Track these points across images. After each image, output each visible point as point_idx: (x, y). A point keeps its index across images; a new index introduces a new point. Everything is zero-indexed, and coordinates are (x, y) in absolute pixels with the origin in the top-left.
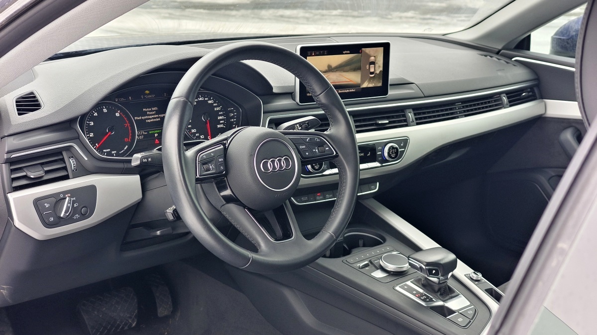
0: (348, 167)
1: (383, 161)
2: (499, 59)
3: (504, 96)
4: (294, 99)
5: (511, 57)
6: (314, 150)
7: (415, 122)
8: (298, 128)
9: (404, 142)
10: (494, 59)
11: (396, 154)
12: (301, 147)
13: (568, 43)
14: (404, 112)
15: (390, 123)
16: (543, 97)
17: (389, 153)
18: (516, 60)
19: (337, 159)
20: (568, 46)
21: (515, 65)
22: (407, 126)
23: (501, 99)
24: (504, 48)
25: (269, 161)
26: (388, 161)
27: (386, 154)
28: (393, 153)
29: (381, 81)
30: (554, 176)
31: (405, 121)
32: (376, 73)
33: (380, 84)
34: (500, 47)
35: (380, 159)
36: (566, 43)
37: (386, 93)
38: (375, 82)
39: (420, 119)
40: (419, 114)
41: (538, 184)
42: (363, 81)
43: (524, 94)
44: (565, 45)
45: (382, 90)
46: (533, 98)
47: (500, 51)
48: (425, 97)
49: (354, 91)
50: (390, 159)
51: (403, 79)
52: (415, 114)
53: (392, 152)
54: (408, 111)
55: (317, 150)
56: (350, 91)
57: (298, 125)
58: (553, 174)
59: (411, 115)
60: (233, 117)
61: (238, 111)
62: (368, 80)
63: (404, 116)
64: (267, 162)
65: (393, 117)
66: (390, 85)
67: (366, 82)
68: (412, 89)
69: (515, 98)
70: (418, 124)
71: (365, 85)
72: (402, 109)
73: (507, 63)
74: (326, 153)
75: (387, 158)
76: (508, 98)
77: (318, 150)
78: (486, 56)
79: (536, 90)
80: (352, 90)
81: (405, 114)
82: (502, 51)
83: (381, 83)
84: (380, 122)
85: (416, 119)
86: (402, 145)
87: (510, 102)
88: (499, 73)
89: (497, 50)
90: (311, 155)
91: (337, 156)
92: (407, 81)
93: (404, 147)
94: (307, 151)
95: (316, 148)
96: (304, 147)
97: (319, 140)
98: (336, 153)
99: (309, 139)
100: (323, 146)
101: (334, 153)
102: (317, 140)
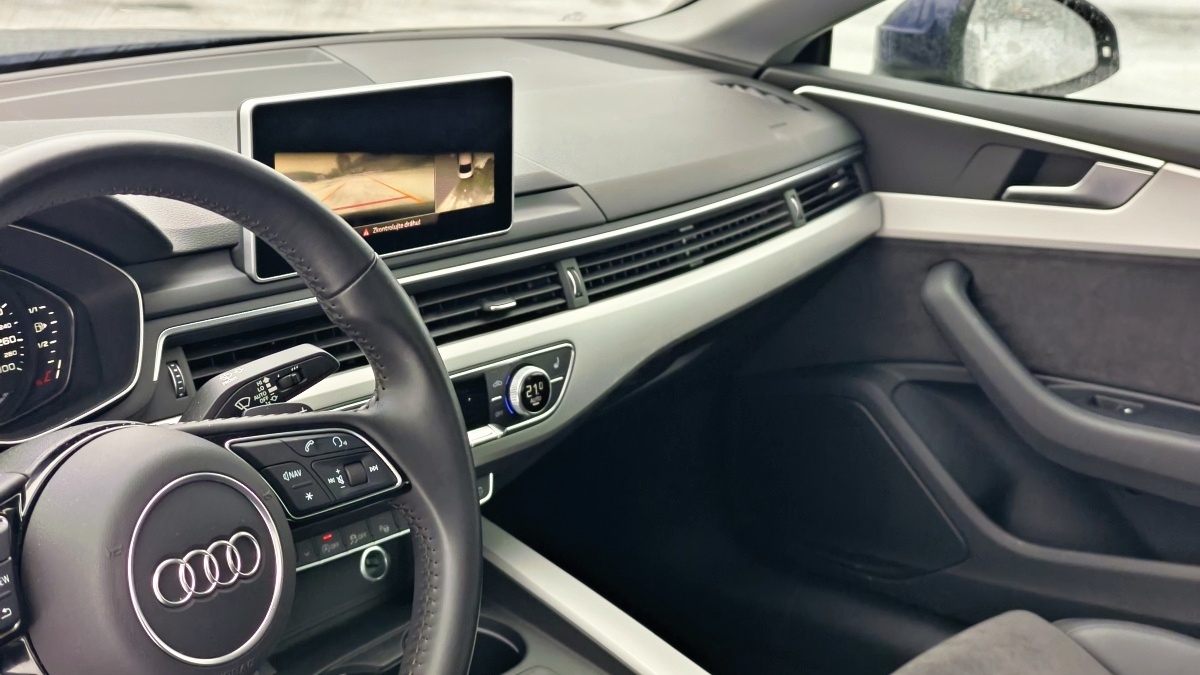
0: (446, 525)
1: (508, 418)
2: (764, 93)
3: (794, 197)
4: (239, 265)
5: (790, 86)
6: (331, 481)
7: (586, 294)
8: (266, 389)
9: (559, 357)
10: (752, 92)
11: (542, 393)
12: (287, 476)
13: (930, 47)
14: (555, 269)
15: (521, 304)
16: (873, 186)
17: (523, 394)
18: (805, 95)
19: (406, 496)
20: (931, 54)
21: (805, 109)
22: (563, 308)
23: (785, 206)
24: (771, 63)
25: (183, 565)
26: (520, 418)
27: (515, 400)
28: (534, 396)
29: (492, 189)
30: (901, 384)
31: (560, 294)
32: (477, 169)
33: (488, 199)
34: (759, 59)
35: (499, 414)
36: (924, 48)
37: (506, 221)
38: (474, 193)
39: (597, 283)
40: (593, 270)
41: (866, 407)
42: (441, 194)
43: (835, 185)
44: (923, 52)
45: (495, 216)
46: (852, 192)
47: (761, 70)
48: (608, 222)
49: (418, 223)
50: (526, 413)
51: (548, 174)
52: (583, 272)
53: (533, 393)
54: (565, 264)
55: (341, 480)
56: (407, 225)
57: (266, 380)
58: (902, 378)
59: (573, 277)
60: (45, 335)
61: (61, 314)
62: (454, 189)
63: (556, 280)
64: (175, 566)
65: (524, 288)
66: (517, 196)
67: (451, 195)
68: (571, 202)
69: (818, 197)
70: (594, 299)
71: (449, 204)
72: (550, 262)
73: (786, 102)
74: (371, 483)
75: (519, 410)
76: (802, 199)
77: (346, 478)
78: (731, 85)
79: (858, 172)
80: (413, 223)
81: (557, 276)
82: (769, 71)
83: (493, 195)
84: (493, 308)
85: (588, 285)
86: (556, 366)
87: (806, 209)
88: (779, 136)
89: (755, 68)
90: (324, 500)
91: (407, 487)
92: (559, 179)
93: (562, 371)
94: (308, 488)
95: (338, 471)
96: (297, 474)
97: (346, 443)
98: (403, 480)
99: (311, 443)
100: (360, 462)
101: (397, 482)
102: (338, 443)
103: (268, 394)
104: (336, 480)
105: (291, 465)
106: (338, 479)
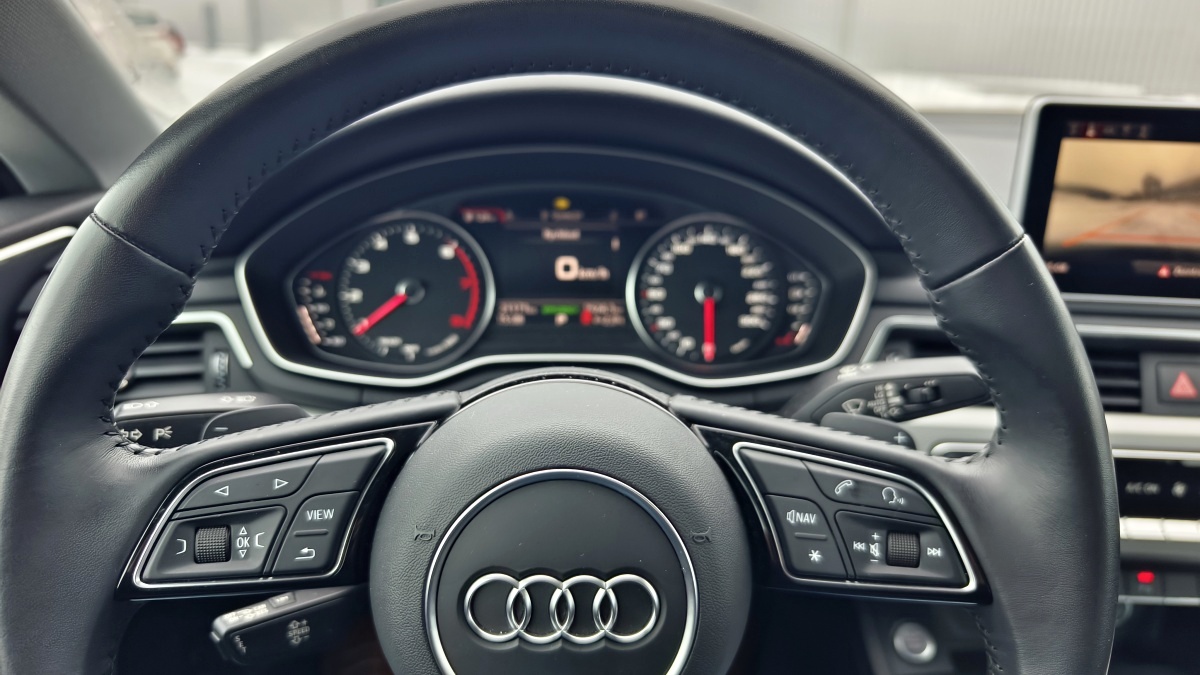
6: (859, 546)
8: (886, 398)
12: (793, 516)
19: (980, 609)
25: (517, 590)
55: (875, 550)
57: (889, 387)
74: (924, 571)
77: (885, 549)
90: (837, 568)
91: (982, 597)
94: (816, 543)
95: (876, 536)
96: (810, 519)
97: (902, 501)
98: (979, 585)
99: (849, 484)
100: (918, 537)
101: (967, 583)
102: (891, 497)
103: (888, 405)
104: (869, 548)
105: (805, 502)
106: (872, 547)
